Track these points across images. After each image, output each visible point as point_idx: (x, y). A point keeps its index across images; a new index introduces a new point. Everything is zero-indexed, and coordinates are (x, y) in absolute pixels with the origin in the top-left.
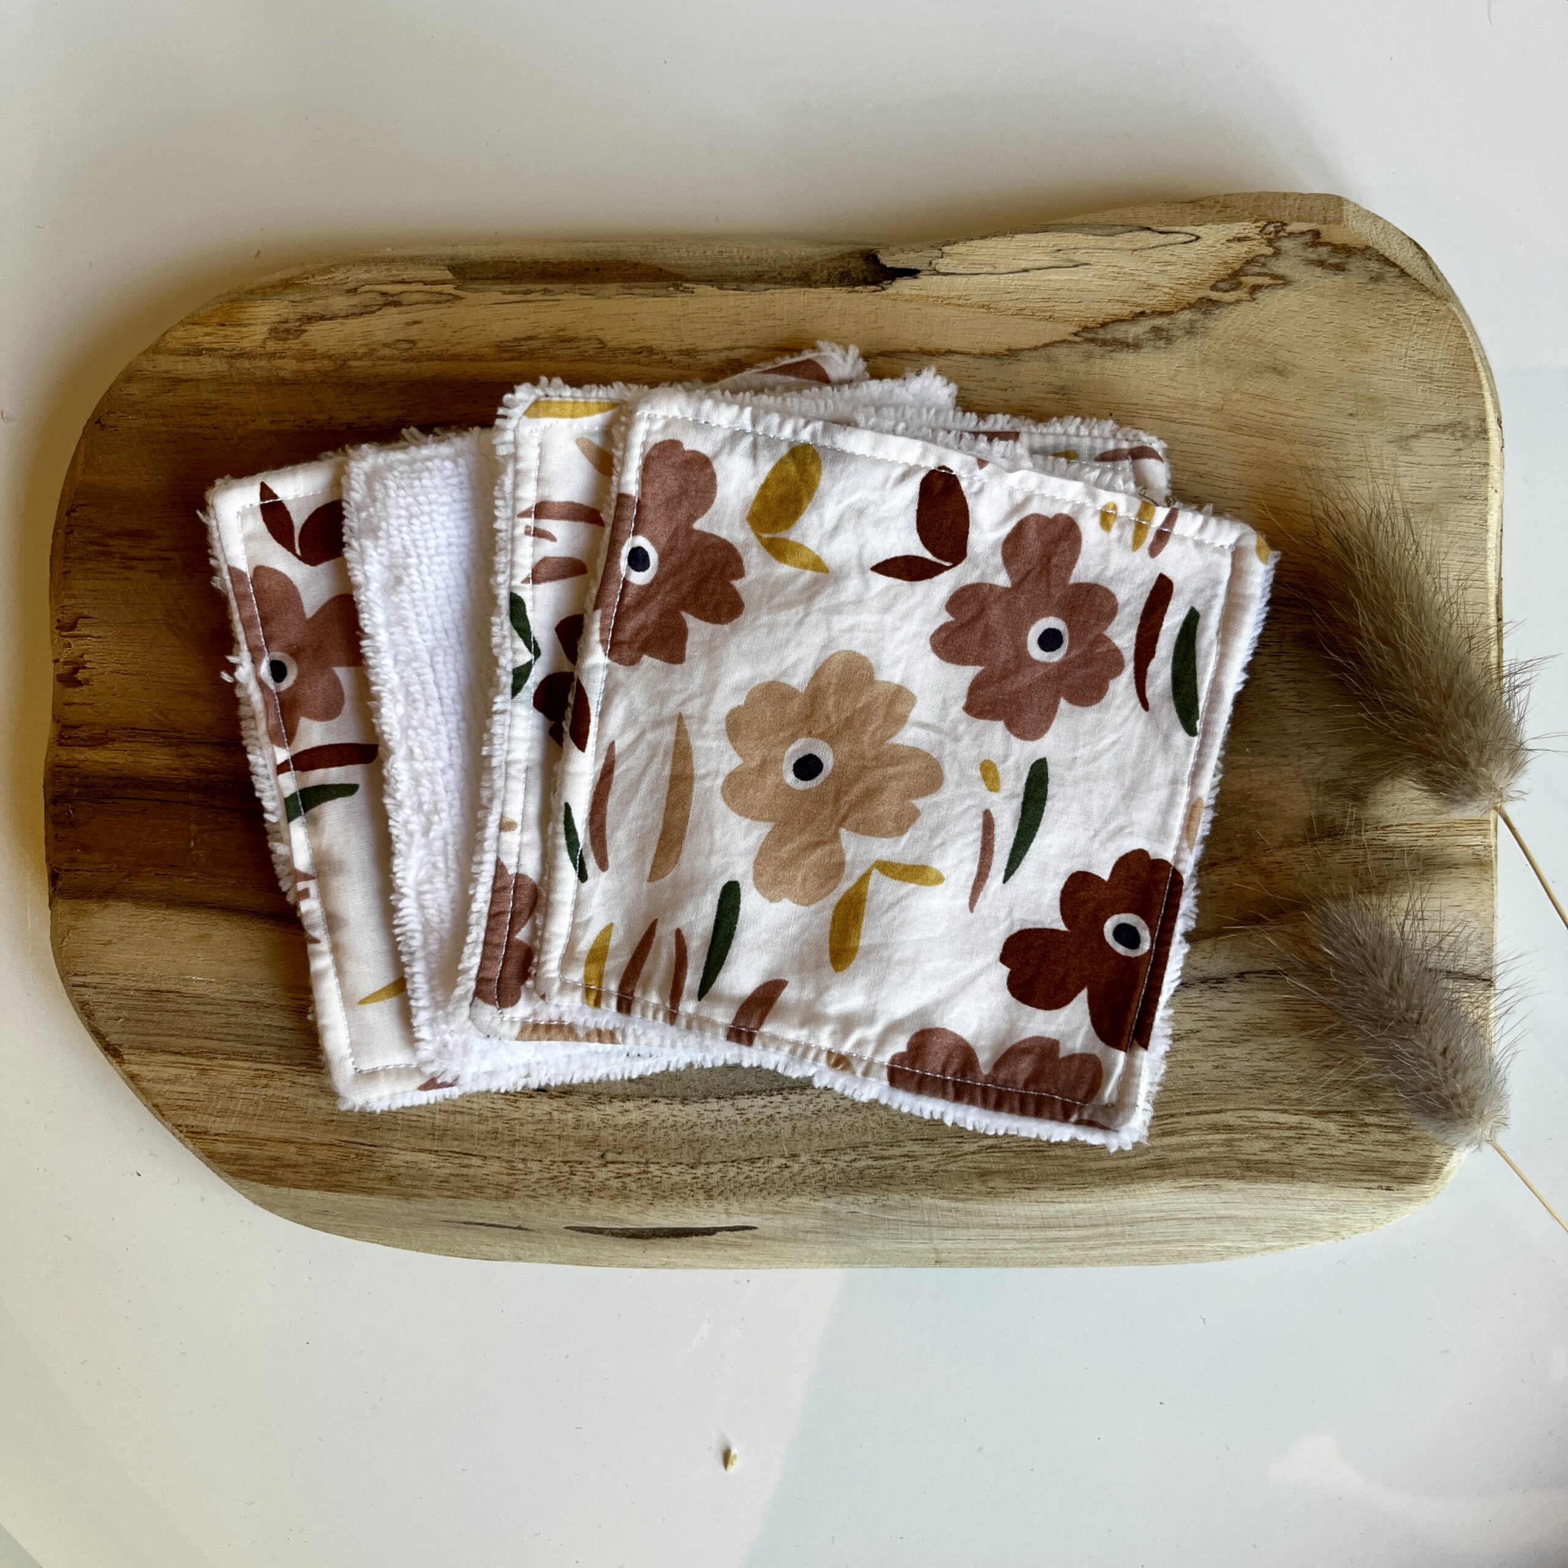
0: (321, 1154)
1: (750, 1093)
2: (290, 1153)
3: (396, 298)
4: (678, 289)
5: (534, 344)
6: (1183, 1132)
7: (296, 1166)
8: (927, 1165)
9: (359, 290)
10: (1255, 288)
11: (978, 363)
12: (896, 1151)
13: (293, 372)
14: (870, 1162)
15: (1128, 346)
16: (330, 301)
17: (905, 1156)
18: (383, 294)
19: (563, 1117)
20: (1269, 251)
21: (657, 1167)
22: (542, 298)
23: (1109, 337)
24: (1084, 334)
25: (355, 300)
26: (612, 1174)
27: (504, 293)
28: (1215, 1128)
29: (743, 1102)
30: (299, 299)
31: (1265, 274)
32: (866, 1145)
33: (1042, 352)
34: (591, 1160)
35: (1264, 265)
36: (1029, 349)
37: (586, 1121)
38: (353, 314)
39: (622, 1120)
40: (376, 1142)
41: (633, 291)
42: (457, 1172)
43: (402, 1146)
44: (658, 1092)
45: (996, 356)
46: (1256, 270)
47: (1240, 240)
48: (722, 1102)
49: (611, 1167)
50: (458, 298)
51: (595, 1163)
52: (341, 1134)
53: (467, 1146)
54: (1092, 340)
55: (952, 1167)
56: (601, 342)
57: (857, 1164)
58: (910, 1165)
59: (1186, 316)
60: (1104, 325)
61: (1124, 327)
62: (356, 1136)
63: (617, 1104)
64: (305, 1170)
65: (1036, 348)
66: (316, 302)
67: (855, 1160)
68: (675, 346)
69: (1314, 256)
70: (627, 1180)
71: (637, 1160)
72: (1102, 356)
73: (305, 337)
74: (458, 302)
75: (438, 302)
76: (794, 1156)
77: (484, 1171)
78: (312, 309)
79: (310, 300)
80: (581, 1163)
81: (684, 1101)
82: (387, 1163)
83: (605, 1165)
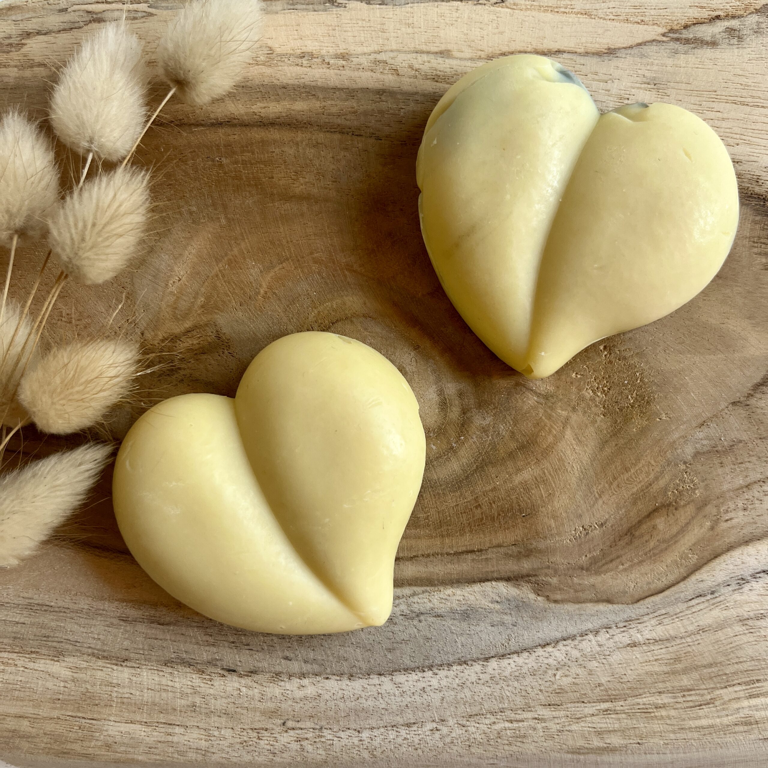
0: (50, 727)
1: (406, 670)
2: (25, 726)
3: (99, 16)
4: (333, 5)
7: (29, 737)
8: (553, 727)
9: (69, 10)
11: (582, 60)
12: (529, 715)
13: (16, 78)
14: (507, 725)
15: (707, 43)
16: (45, 20)
17: (535, 719)
18: (88, 12)
19: (250, 693)
21: (329, 731)
23: (691, 36)
24: (670, 35)
25: (66, 17)
26: (292, 739)
29: (400, 678)
30: (20, 18)
32: (502, 711)
33: (635, 51)
34: (274, 727)
36: (625, 48)
37: (269, 695)
38: (64, 30)
39: (299, 694)
40: (95, 716)
41: (296, 7)
42: (163, 739)
43: (118, 719)
44: (328, 670)
45: (598, 54)
48: (383, 678)
49: (291, 733)
50: (151, 15)
51: (278, 729)
52: (67, 710)
53: (172, 718)
54: (677, 39)
55: (574, 727)
56: (271, 49)
57: (497, 727)
58: (539, 726)
59: (754, 19)
60: (686, 27)
61: (703, 28)
62: (79, 711)
63: (296, 681)
64: (38, 740)
65: (631, 47)
66: (34, 20)
67: (494, 723)
68: (332, 51)
70: (305, 743)
71: (312, 726)
72: (686, 53)
73: (25, 50)
74: (151, 18)
75: (135, 18)
76: (443, 721)
77: (186, 738)
78: (30, 26)
79: (29, 19)
80: (266, 730)
81: (351, 677)
82: (105, 733)
83: (286, 731)
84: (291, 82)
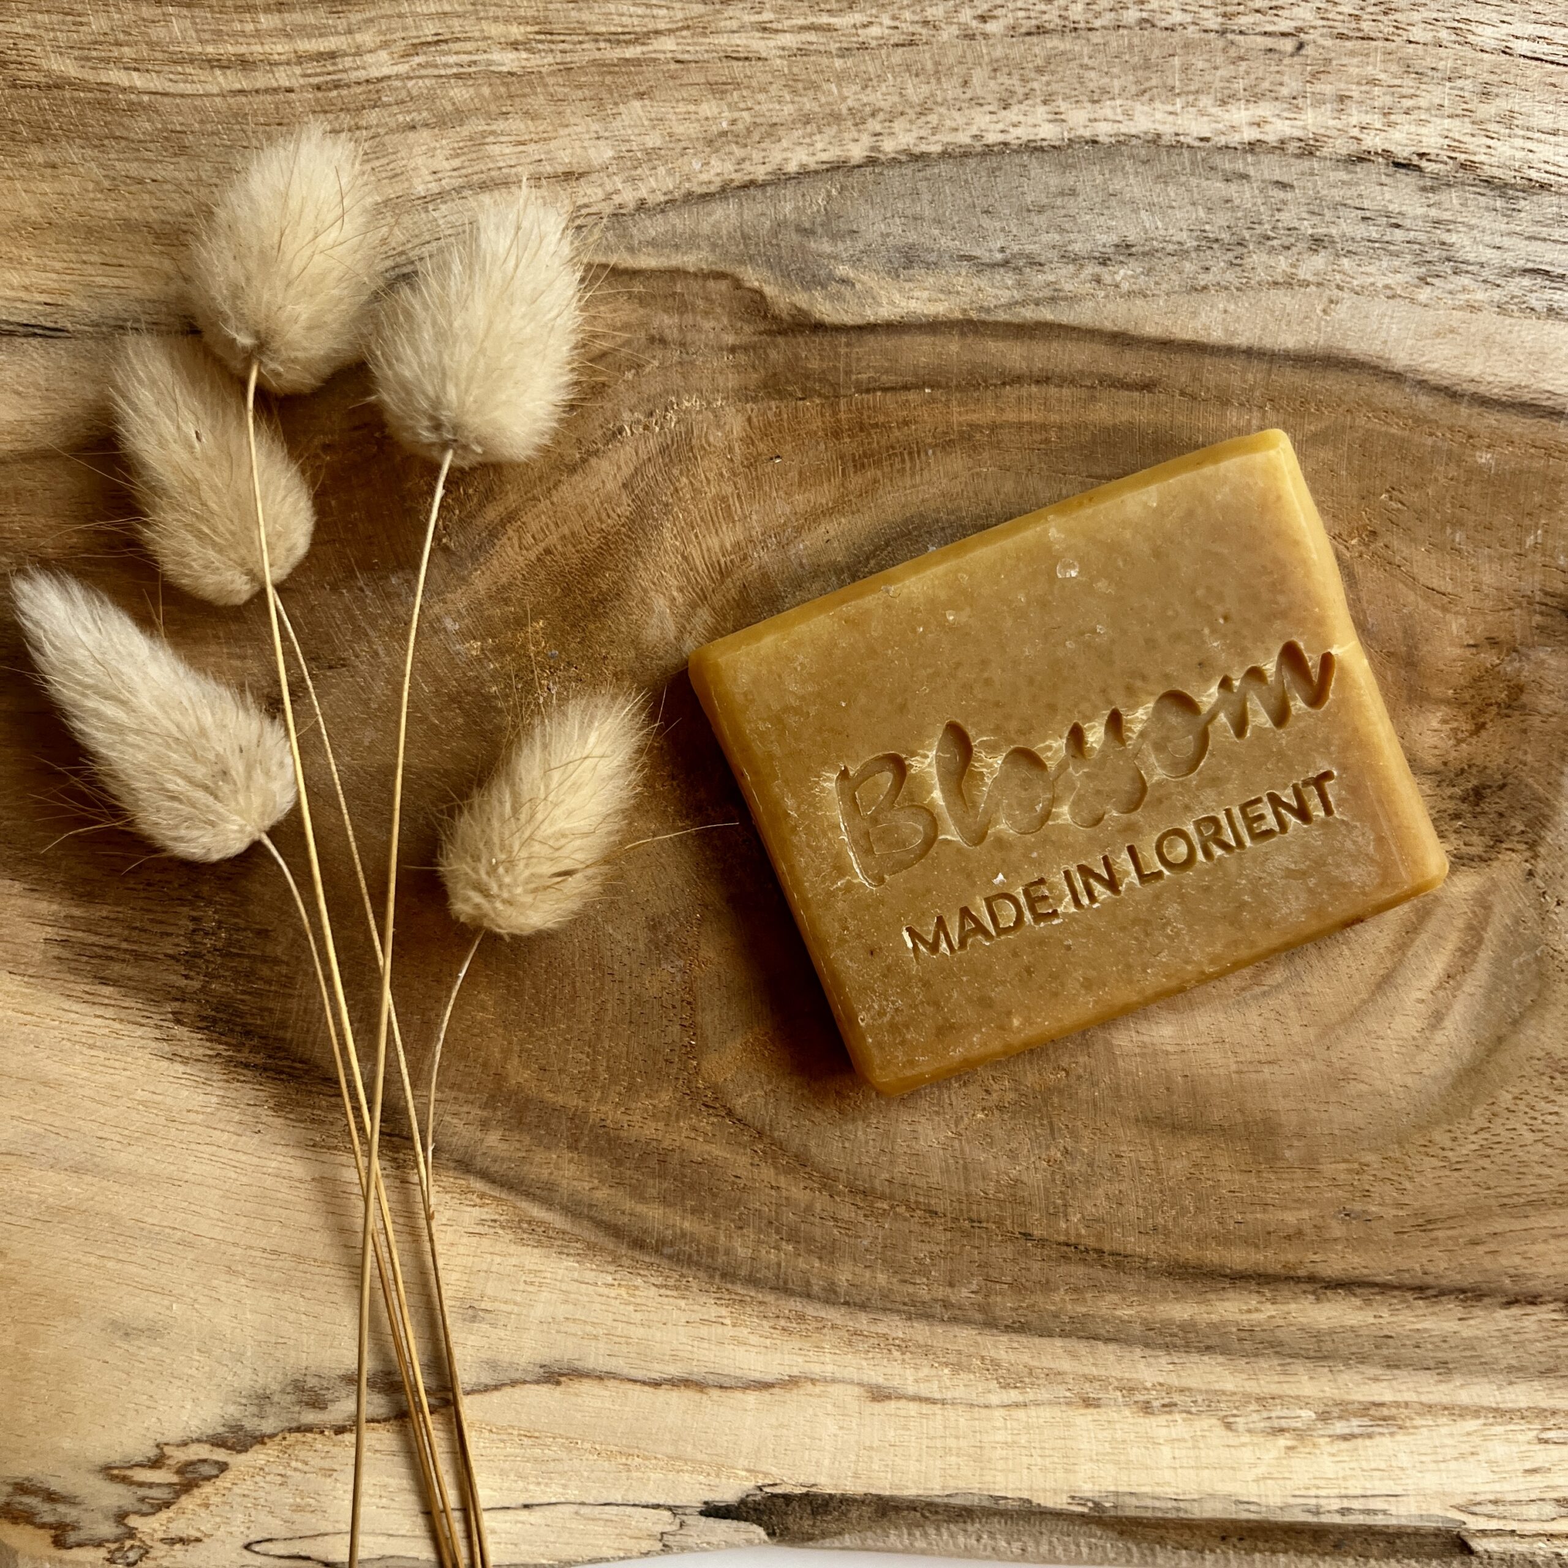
1: (1041, 149)
4: (1097, 1504)
5: (1340, 1427)
6: (300, 59)
10: (156, 1463)
11: (612, 1365)
12: (789, 40)
14: (835, 21)
17: (777, 31)
20: (133, 1521)
21: (1208, 25)
22: (1322, 1502)
26: (1288, 14)
27: (1384, 1512)
28: (245, 64)
29: (1048, 132)
31: (141, 1485)
32: (845, 52)
33: (503, 1377)
35: (142, 1500)
36: (525, 1382)
37: (1326, 109)
39: (1264, 109)
41: (1172, 1504)
42: (1555, 29)
44: (1199, 156)
45: (578, 1374)
46: (154, 1493)
47: (182, 1540)
48: (1087, 134)
49: (1285, 26)
50: (1459, 1508)
51: (1315, 36)
53: (1535, 73)
56: (1228, 1426)
57: (858, 18)
58: (767, 16)
59: (268, 1426)
63: (1271, 138)
65: (514, 1383)
67: (863, 26)
68: (1108, 1414)
69: (62, 1508)
71: (1241, 38)
74: (1462, 1501)
75: (1495, 1502)
76: (967, 37)
77: (1508, 29)
80: (1341, 36)
81: (1154, 140)
83: (1300, 30)
84: (1195, 1357)
